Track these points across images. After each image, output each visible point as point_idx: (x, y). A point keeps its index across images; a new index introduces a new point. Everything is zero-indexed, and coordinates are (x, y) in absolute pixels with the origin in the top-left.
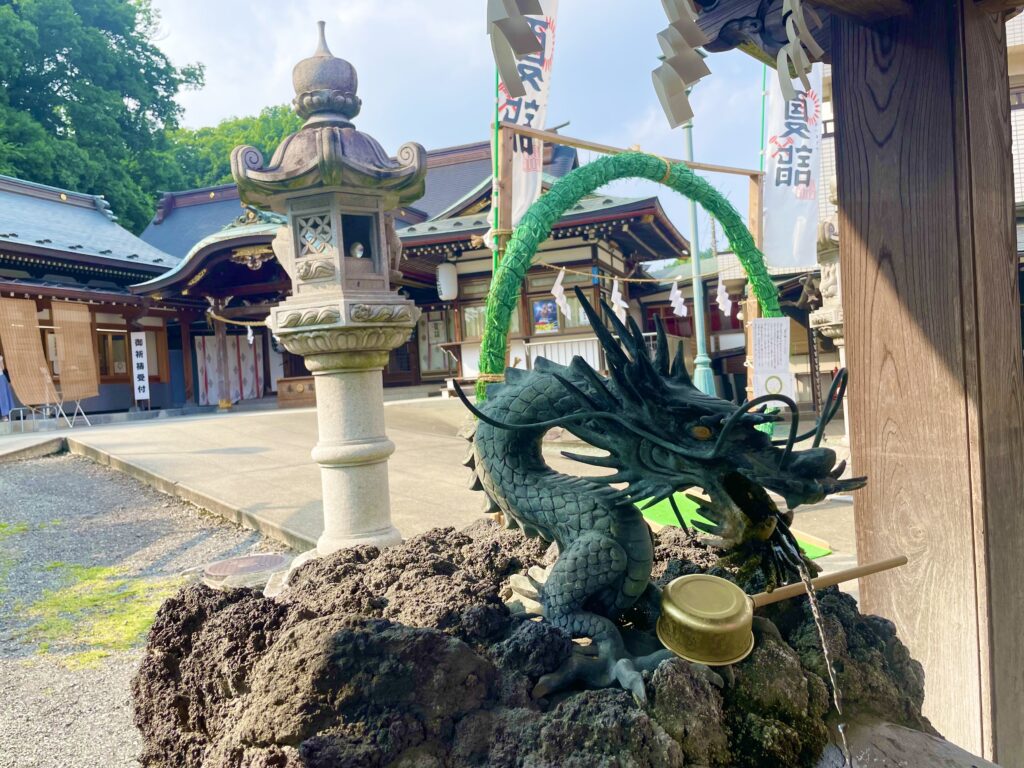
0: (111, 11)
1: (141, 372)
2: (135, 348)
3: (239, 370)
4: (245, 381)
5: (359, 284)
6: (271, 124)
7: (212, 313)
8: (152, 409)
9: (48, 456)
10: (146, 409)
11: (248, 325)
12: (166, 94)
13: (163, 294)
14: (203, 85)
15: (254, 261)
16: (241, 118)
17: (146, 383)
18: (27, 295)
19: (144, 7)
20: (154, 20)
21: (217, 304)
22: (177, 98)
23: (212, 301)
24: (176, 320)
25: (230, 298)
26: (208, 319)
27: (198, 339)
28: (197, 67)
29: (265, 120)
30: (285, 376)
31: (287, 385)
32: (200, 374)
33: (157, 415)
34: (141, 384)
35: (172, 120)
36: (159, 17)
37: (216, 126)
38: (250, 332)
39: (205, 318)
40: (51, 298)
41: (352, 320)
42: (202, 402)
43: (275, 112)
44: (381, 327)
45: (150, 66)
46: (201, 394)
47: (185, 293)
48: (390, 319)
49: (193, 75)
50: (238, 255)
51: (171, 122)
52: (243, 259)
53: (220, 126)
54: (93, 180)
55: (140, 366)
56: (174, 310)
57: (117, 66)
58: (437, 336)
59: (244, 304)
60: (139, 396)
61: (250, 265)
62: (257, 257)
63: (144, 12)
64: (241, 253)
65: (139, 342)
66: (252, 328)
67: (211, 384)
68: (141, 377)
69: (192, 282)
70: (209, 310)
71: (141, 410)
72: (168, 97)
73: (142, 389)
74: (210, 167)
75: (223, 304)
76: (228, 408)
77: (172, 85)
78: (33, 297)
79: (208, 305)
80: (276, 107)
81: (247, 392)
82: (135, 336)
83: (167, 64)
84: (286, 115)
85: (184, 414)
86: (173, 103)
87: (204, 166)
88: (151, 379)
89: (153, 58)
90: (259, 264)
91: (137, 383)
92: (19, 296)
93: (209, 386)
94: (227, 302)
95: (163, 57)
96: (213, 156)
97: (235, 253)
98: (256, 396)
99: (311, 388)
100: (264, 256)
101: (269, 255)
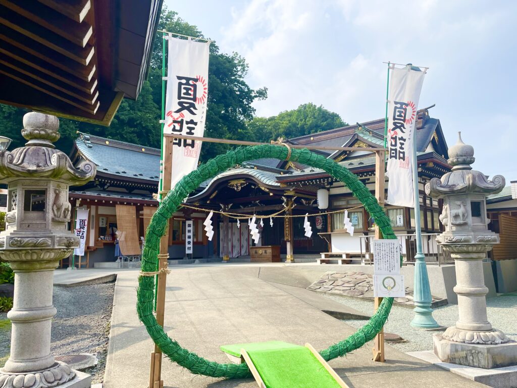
0: (222, 67)
1: (189, 240)
2: (187, 228)
3: (240, 240)
4: (243, 246)
5: (29, 226)
6: (302, 113)
8: (193, 258)
9: (106, 283)
10: (191, 258)
11: (238, 218)
12: (247, 103)
14: (267, 97)
15: (237, 187)
16: (289, 111)
17: (191, 246)
18: (132, 204)
19: (241, 63)
20: (246, 69)
21: (225, 207)
22: (252, 105)
23: (222, 206)
25: (231, 205)
26: (221, 215)
28: (264, 89)
29: (299, 111)
30: (262, 245)
31: (255, 250)
33: (194, 262)
34: (189, 246)
35: (250, 115)
36: (248, 67)
37: (277, 115)
38: (238, 221)
40: (144, 204)
41: (10, 246)
42: (221, 256)
43: (305, 107)
44: (31, 250)
45: (241, 91)
46: (221, 252)
47: (208, 202)
48: (35, 245)
49: (262, 94)
51: (249, 116)
52: (233, 186)
53: (279, 115)
54: (209, 146)
55: (189, 237)
57: (223, 93)
59: (241, 208)
60: (188, 252)
61: (236, 189)
62: (239, 185)
63: (242, 65)
64: (232, 183)
65: (189, 226)
66: (239, 220)
67: (235, 247)
68: (189, 243)
69: (212, 197)
71: (189, 259)
72: (248, 105)
73: (189, 248)
74: (271, 136)
75: (228, 208)
76: (227, 260)
77: (251, 99)
78: (135, 204)
80: (305, 105)
81: (243, 252)
82: (188, 222)
83: (248, 89)
84: (310, 108)
85: (208, 262)
86: (250, 107)
87: (269, 135)
88: (194, 243)
89: (243, 87)
90: (240, 188)
91: (187, 246)
92: (129, 204)
94: (229, 207)
95: (246, 86)
96: (273, 130)
97: (230, 183)
98: (247, 254)
99: (266, 252)
100: (242, 184)
101: (244, 184)
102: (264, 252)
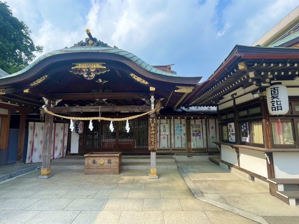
7: (46, 109)
13: (6, 90)
15: (89, 73)
21: (49, 103)
22: (33, 53)
23: (46, 101)
24: (18, 111)
25: (59, 101)
26: (42, 113)
27: (31, 124)
28: (41, 47)
31: (93, 159)
32: (29, 145)
39: (39, 112)
42: (28, 161)
46: (28, 156)
47: (26, 91)
50: (76, 67)
52: (81, 70)
56: (17, 105)
58: (165, 131)
61: (85, 76)
62: (93, 70)
64: (80, 66)
67: (35, 150)
70: (43, 107)
72: (31, 51)
75: (54, 104)
79: (43, 103)
81: (57, 154)
90: (93, 76)
93: (34, 152)
97: (76, 65)
99: (109, 162)
100: (97, 70)
101: (102, 70)
102: (106, 161)
